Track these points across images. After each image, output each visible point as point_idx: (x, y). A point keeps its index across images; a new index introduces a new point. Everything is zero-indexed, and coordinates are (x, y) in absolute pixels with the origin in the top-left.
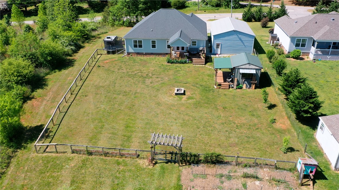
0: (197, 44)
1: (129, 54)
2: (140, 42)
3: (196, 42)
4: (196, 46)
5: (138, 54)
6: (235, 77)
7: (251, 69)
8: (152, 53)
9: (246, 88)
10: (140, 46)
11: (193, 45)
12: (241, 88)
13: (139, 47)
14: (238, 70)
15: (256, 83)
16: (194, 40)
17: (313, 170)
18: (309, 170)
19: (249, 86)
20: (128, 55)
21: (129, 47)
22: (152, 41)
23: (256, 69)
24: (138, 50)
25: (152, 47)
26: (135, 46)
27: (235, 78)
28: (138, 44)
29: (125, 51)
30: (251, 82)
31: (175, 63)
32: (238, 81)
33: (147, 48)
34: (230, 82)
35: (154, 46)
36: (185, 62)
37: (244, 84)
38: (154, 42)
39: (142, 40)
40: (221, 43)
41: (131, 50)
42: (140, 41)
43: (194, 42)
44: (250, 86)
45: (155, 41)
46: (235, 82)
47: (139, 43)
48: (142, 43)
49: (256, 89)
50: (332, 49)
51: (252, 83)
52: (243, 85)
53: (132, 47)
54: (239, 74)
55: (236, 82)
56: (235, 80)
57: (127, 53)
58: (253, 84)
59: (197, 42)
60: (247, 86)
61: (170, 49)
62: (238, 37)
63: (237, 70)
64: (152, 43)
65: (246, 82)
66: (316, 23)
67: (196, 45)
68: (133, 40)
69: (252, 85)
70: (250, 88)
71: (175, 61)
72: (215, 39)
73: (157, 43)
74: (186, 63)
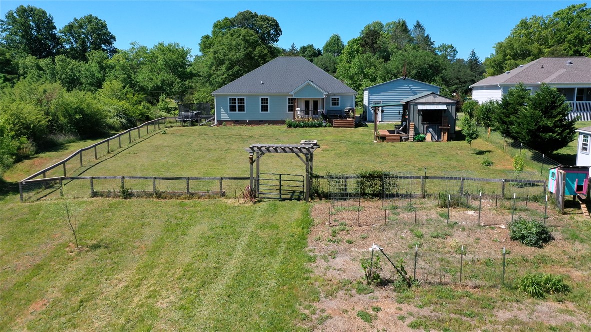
0: (340, 102)
1: (220, 123)
2: (242, 101)
3: (338, 99)
4: (340, 106)
5: (237, 123)
6: (410, 122)
7: (439, 104)
8: (262, 121)
9: (432, 140)
10: (242, 109)
11: (333, 105)
12: (424, 140)
13: (239, 111)
14: (415, 107)
15: (449, 129)
16: (334, 95)
17: (584, 185)
18: (574, 184)
19: (437, 137)
20: (220, 125)
21: (222, 110)
22: (262, 99)
23: (447, 104)
24: (238, 115)
25: (262, 111)
26: (233, 109)
27: (411, 124)
28: (237, 105)
29: (214, 120)
30: (440, 128)
31: (302, 127)
32: (416, 129)
33: (253, 111)
34: (402, 133)
35: (265, 109)
36: (320, 126)
37: (427, 133)
38: (265, 101)
39: (245, 98)
40: (381, 101)
41: (225, 117)
42: (241, 99)
43: (335, 99)
44: (440, 137)
45: (267, 99)
46: (410, 132)
47: (239, 104)
48: (244, 104)
49: (451, 141)
50: (577, 101)
51: (441, 130)
52: (426, 135)
53: (226, 111)
54: (417, 115)
55: (413, 132)
56: (411, 126)
57: (218, 121)
58: (445, 131)
59: (340, 100)
60: (433, 137)
61: (293, 113)
62: (412, 90)
63: (412, 107)
64: (262, 104)
65: (431, 130)
66: (543, 68)
67: (338, 105)
68: (229, 98)
69: (442, 133)
70: (439, 140)
71: (302, 124)
72: (372, 95)
73: (270, 102)
74: (322, 127)
